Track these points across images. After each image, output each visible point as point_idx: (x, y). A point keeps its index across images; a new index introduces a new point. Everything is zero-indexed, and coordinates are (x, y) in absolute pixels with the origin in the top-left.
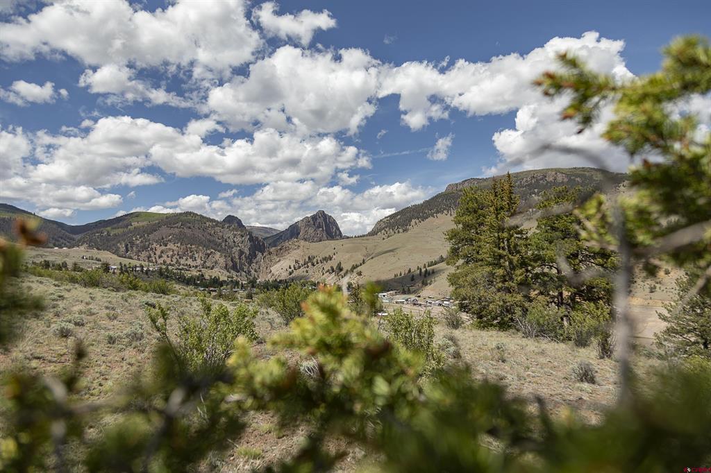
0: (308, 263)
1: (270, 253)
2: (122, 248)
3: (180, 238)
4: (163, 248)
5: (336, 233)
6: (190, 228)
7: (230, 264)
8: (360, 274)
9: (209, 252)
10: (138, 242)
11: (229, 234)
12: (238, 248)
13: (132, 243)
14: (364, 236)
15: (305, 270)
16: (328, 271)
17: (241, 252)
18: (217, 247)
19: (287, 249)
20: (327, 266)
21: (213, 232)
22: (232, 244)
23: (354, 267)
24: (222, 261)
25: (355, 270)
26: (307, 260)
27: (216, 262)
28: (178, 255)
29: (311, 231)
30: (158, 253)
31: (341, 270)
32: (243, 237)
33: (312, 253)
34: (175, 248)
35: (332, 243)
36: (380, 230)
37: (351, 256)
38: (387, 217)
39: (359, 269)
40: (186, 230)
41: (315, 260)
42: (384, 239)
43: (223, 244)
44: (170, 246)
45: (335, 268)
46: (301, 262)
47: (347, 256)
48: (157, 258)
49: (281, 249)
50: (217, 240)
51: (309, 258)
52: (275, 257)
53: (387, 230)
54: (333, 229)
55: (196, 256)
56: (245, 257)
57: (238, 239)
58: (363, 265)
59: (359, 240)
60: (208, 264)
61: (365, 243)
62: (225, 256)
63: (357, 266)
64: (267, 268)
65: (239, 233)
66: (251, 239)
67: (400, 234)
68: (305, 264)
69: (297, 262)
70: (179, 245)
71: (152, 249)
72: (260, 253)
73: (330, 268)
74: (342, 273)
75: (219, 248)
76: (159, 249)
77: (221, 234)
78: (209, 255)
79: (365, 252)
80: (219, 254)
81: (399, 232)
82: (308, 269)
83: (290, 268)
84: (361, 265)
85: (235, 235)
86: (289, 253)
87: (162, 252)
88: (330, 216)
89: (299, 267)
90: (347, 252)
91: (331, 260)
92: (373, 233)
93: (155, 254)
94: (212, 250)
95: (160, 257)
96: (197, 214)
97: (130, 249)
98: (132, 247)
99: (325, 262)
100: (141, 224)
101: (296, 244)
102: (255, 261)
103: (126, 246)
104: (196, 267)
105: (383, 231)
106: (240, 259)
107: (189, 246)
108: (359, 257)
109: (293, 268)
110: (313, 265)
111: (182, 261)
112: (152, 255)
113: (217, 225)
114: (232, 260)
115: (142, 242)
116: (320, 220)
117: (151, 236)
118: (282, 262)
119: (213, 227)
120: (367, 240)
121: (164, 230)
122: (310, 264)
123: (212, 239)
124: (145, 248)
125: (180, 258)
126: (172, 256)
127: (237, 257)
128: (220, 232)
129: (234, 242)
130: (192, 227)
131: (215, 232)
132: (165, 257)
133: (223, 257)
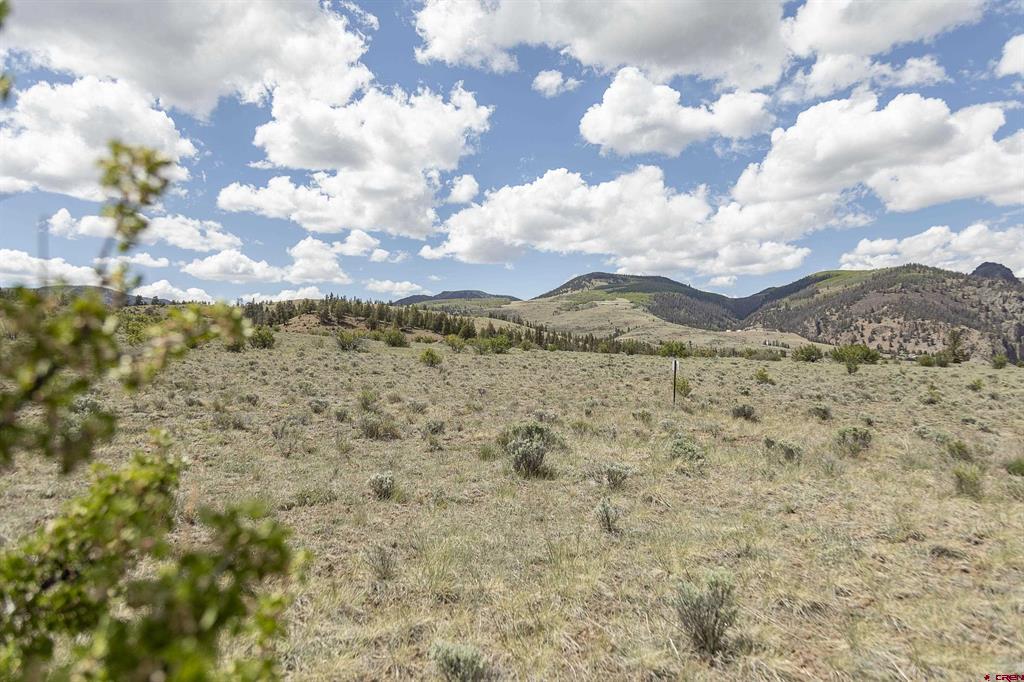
2: (813, 329)
3: (902, 309)
4: (875, 325)
6: (917, 291)
7: (1002, 349)
9: (957, 330)
10: (834, 318)
11: (991, 297)
12: (1015, 322)
13: (825, 319)
17: (1022, 329)
18: (971, 321)
21: (960, 294)
22: (999, 314)
24: (984, 345)
27: (973, 348)
28: (901, 336)
30: (867, 334)
34: (894, 325)
40: (911, 296)
43: (983, 315)
44: (887, 322)
48: (867, 342)
50: (969, 308)
55: (934, 336)
57: (1013, 305)
62: (991, 337)
65: (1014, 293)
70: (901, 320)
71: (856, 328)
75: (976, 323)
76: (870, 327)
77: (976, 298)
80: (978, 332)
85: (1007, 297)
87: (874, 332)
93: (862, 336)
94: (963, 327)
95: (871, 340)
96: (927, 267)
97: (822, 328)
98: (826, 326)
100: (833, 290)
103: (818, 324)
106: (1019, 340)
107: (919, 321)
111: (910, 347)
112: (858, 337)
113: (966, 283)
114: (1005, 344)
115: (840, 318)
117: (854, 308)
119: (960, 286)
121: (874, 298)
123: (959, 307)
124: (845, 327)
125: (905, 341)
126: (891, 339)
127: (1013, 338)
128: (975, 294)
129: (1005, 310)
130: (921, 290)
131: (963, 295)
132: (879, 340)
133: (987, 339)
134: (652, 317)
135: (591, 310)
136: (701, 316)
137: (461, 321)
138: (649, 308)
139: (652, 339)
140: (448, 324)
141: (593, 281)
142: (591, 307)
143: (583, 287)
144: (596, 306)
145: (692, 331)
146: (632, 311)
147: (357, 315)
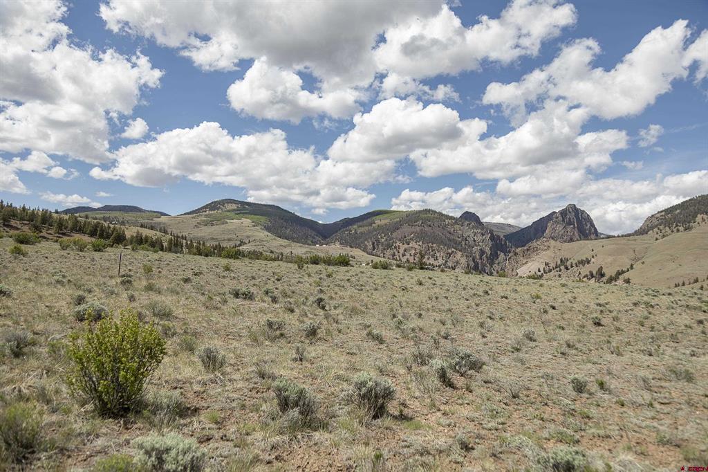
0: (560, 266)
1: (516, 254)
2: (370, 247)
3: (421, 237)
4: (406, 246)
5: (590, 231)
6: (430, 226)
7: (472, 264)
8: (628, 281)
9: (450, 251)
10: (383, 240)
11: (468, 233)
12: (479, 248)
13: (378, 241)
14: (629, 235)
15: (557, 273)
16: (586, 276)
17: (482, 252)
18: (457, 245)
19: (536, 250)
20: (585, 270)
21: (452, 230)
22: (472, 243)
23: (620, 273)
24: (463, 261)
25: (620, 277)
26: (559, 262)
27: (457, 262)
29: (559, 228)
30: (401, 251)
31: (602, 275)
32: (483, 235)
33: (565, 255)
34: (417, 247)
35: (589, 244)
36: (652, 228)
37: (615, 260)
38: (661, 212)
39: (626, 275)
40: (427, 229)
41: (569, 263)
42: (657, 239)
43: (463, 243)
44: (413, 244)
45: (594, 273)
46: (552, 265)
47: (610, 259)
48: (401, 256)
49: (528, 250)
50: (457, 238)
51: (561, 260)
52: (522, 258)
53: (661, 227)
54: (587, 226)
55: (438, 255)
56: (487, 257)
57: (479, 238)
58: (631, 271)
59: (624, 241)
60: (450, 264)
61: (632, 244)
62: (467, 256)
63: (623, 272)
64: (513, 270)
65: (479, 231)
66: (493, 238)
67: (680, 233)
68: (556, 268)
69: (547, 264)
70: (421, 243)
71: (396, 247)
72: (502, 254)
73: (588, 274)
74: (604, 279)
75: (460, 247)
76: (403, 247)
77: (460, 232)
78: (450, 255)
79: (633, 256)
80: (460, 253)
81: (678, 231)
82: (560, 273)
83: (539, 271)
84: (628, 270)
85: (476, 233)
86: (537, 254)
87: (405, 251)
88: (583, 211)
89: (550, 271)
90: (610, 255)
91: (588, 262)
92: (642, 232)
93: (399, 252)
94: (453, 249)
95: (404, 255)
96: (436, 212)
97: (376, 246)
98: (378, 245)
99: (581, 265)
100: (383, 222)
101: (546, 244)
102: (496, 262)
103: (373, 244)
104: (440, 266)
105: (656, 230)
106: (481, 259)
107: (430, 244)
108: (625, 262)
109: (542, 272)
110: (567, 269)
112: (396, 253)
113: (456, 223)
114: (474, 260)
115: (386, 240)
116: (571, 216)
117: (394, 235)
118: (529, 264)
119: (453, 225)
120: (635, 240)
121: (406, 229)
122: (562, 267)
123: (452, 237)
124: (389, 246)
126: (415, 255)
127: (478, 257)
128: (460, 230)
129: (475, 241)
130: (432, 225)
131: (454, 231)
132: (408, 256)
133: (465, 257)
134: (267, 233)
135: (223, 226)
136: (300, 234)
137: (114, 229)
138: (265, 227)
139: (265, 248)
140: (102, 231)
141: (226, 205)
142: (223, 224)
143: (218, 209)
144: (227, 223)
145: (293, 244)
146: (253, 228)
147: (22, 219)
